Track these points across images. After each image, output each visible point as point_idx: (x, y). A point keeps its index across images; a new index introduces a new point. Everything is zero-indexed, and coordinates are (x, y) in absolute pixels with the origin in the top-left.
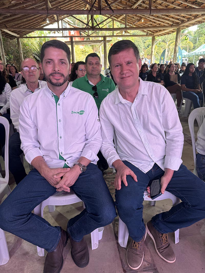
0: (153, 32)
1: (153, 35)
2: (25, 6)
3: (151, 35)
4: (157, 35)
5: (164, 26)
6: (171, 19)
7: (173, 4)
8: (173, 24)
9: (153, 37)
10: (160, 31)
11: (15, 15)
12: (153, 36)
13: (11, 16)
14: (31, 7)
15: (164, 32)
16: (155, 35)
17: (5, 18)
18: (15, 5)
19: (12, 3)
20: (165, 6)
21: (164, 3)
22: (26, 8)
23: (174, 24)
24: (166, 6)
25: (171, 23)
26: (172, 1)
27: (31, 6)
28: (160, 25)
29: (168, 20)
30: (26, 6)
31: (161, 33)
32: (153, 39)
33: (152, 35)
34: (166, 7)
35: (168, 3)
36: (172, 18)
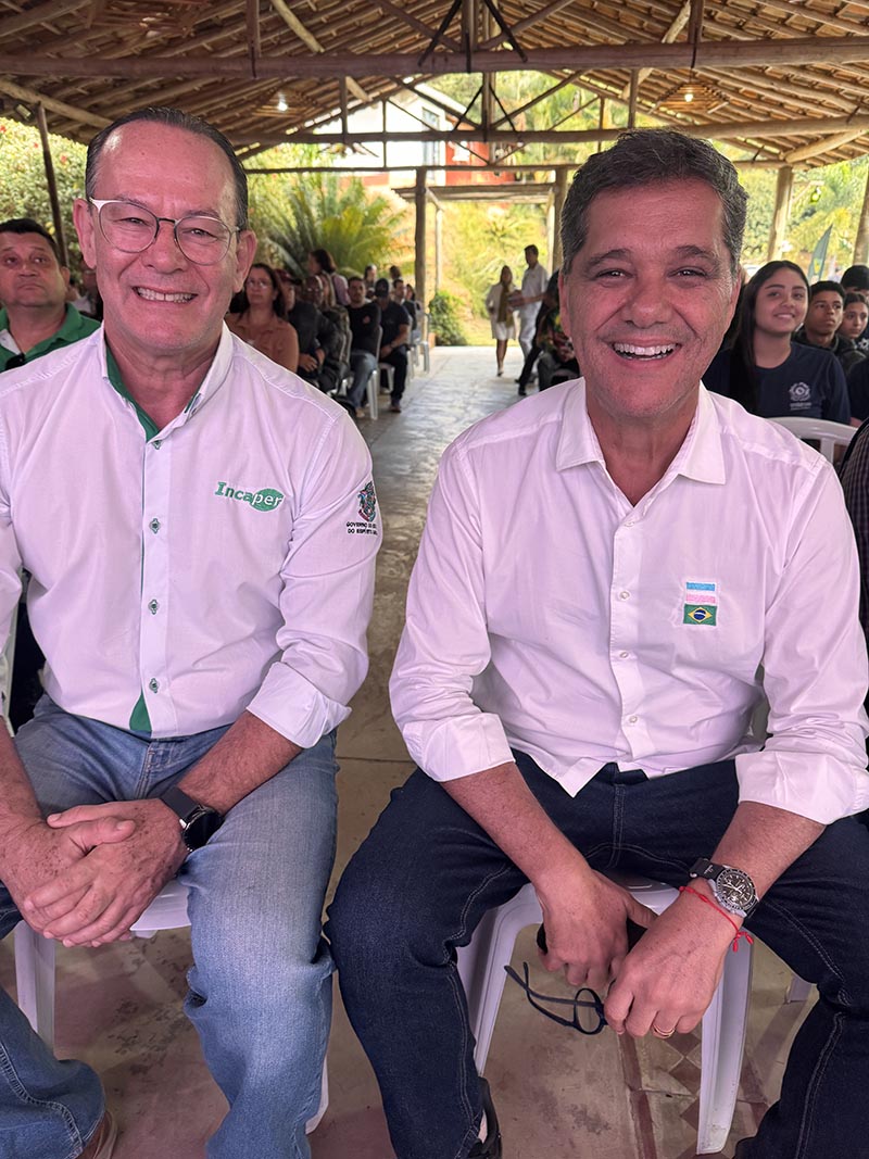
0: (785, 149)
1: (784, 160)
2: (209, 48)
3: (774, 160)
4: (804, 161)
5: (825, 120)
6: (847, 88)
7: (835, 20)
8: (857, 109)
9: (782, 170)
10: (813, 141)
11: (177, 83)
12: (781, 166)
13: (163, 87)
14: (232, 52)
15: (827, 147)
16: (794, 163)
17: (141, 94)
18: (165, 43)
19: (152, 38)
20: (804, 29)
21: (796, 15)
22: (214, 56)
23: (859, 111)
24: (808, 28)
25: (849, 107)
26: (830, 3)
27: (232, 47)
28: (804, 114)
29: (836, 93)
30: (212, 45)
31: (816, 151)
32: (785, 179)
33: (778, 161)
34: (811, 31)
35: (814, 16)
36: (851, 83)
